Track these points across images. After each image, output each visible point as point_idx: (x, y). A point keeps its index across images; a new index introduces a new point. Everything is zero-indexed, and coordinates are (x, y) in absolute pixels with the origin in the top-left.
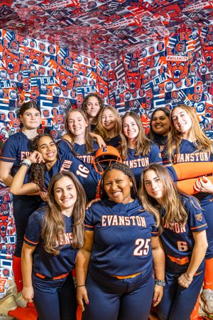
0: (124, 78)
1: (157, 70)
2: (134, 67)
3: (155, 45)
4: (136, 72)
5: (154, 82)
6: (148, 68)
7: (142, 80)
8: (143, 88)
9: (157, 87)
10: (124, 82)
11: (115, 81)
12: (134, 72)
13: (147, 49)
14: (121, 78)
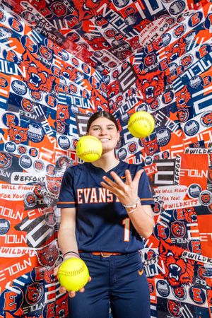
0: (134, 86)
1: (194, 54)
2: (149, 65)
3: (185, 22)
4: (155, 70)
5: (189, 74)
6: (175, 58)
7: (165, 78)
8: (170, 89)
9: (198, 80)
10: (134, 92)
11: (120, 94)
12: (150, 72)
13: (171, 32)
14: (128, 88)
